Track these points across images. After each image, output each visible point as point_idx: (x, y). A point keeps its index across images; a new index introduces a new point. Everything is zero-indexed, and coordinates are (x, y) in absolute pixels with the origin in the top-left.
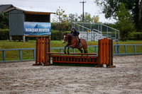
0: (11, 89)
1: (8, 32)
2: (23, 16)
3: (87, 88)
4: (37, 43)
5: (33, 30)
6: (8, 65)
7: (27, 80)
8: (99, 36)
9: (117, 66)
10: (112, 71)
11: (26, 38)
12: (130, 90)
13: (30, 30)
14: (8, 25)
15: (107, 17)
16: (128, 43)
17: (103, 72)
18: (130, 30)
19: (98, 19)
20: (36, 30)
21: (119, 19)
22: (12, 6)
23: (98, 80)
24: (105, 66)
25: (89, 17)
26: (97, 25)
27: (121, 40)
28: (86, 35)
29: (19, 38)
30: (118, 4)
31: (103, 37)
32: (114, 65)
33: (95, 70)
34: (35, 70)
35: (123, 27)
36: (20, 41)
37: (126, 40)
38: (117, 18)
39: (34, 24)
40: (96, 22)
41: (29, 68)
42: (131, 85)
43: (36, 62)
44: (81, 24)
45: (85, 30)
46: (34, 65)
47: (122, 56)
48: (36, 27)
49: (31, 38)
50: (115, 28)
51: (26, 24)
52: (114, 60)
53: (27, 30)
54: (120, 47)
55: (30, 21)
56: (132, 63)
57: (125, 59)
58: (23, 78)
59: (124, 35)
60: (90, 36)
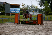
0: (6, 33)
1: (4, 12)
2: (10, 6)
3: (33, 33)
4: (15, 16)
5: (13, 11)
6: (4, 24)
7: (11, 30)
8: (38, 13)
9: (44, 24)
10: (42, 26)
11: (11, 14)
12: (49, 34)
13: (12, 11)
14: (4, 9)
15: (40, 6)
16: (48, 16)
17: (39, 27)
18: (49, 11)
19: (37, 7)
20: (15, 11)
21: (45, 7)
22: (6, 2)
23: (37, 30)
24: (40, 24)
25: (34, 6)
26: (37, 9)
27: (46, 15)
28: (33, 13)
29: (8, 14)
30: (45, 1)
31: (39, 14)
32: (43, 24)
33: (36, 26)
34: (14, 26)
35: (46, 10)
36: (9, 15)
37: (47, 15)
38: (44, 7)
39: (14, 9)
40: (36, 8)
41: (12, 25)
42: (49, 32)
43: (15, 23)
44: (31, 9)
45: (33, 11)
46: (14, 24)
47: (46, 21)
48: (15, 10)
49: (13, 14)
50: (43, 10)
51: (11, 9)
52: (43, 22)
53: (11, 11)
54: (45, 18)
55: (12, 8)
56: (50, 23)
57: (47, 22)
58: (10, 29)
59: (47, 13)
60: (34, 13)
